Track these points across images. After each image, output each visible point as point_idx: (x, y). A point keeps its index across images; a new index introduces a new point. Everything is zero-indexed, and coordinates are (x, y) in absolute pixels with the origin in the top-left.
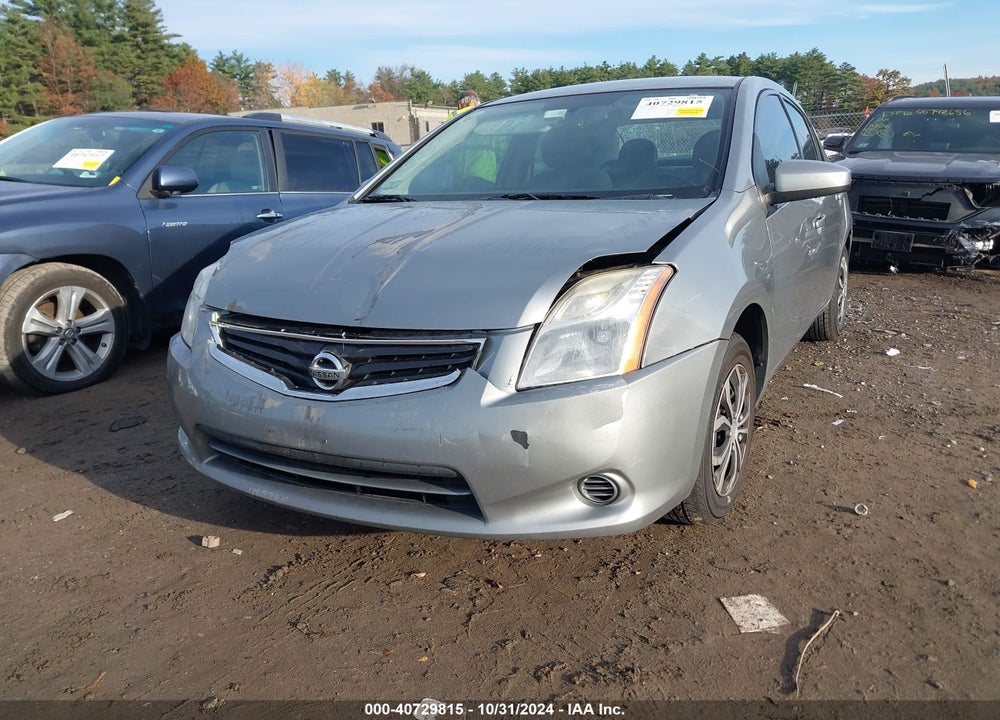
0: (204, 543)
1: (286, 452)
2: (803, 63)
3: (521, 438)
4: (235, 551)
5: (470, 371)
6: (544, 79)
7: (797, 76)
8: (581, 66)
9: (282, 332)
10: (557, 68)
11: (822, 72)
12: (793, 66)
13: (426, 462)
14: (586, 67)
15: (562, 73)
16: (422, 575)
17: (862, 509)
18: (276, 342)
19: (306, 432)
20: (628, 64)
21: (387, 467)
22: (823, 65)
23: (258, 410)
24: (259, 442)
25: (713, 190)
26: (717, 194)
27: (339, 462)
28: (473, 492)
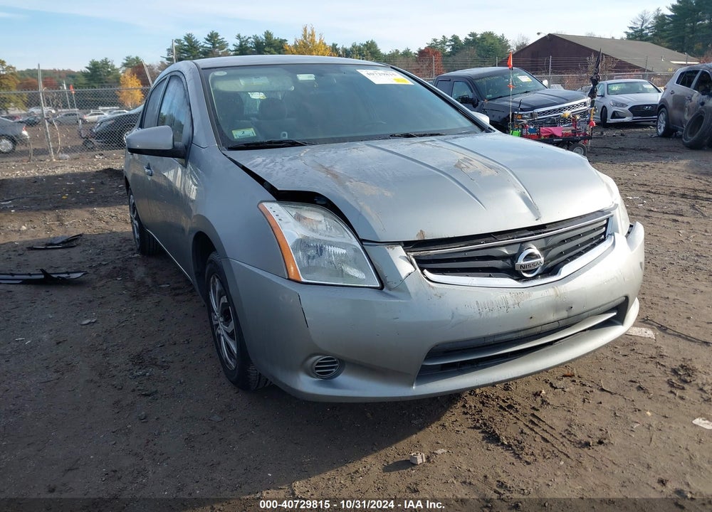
0: (419, 461)
1: (539, 329)
4: (439, 452)
9: (483, 244)
18: (480, 254)
19: (556, 309)
23: (516, 306)
24: (515, 332)
25: (482, 128)
26: (492, 130)
27: (575, 320)
28: (628, 307)
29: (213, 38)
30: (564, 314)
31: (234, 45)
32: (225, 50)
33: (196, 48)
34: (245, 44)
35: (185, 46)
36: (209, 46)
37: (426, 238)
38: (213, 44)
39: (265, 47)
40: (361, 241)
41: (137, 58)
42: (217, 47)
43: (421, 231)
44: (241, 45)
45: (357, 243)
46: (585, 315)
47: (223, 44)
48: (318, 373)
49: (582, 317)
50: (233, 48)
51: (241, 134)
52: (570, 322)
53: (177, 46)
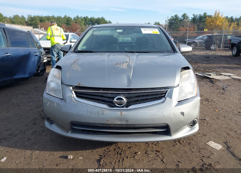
0: (69, 158)
1: (113, 126)
4: (80, 158)
5: (167, 98)
6: (37, 18)
7: (99, 22)
8: (47, 16)
9: (101, 91)
10: (40, 16)
11: (105, 22)
12: (99, 20)
13: (160, 123)
14: (48, 16)
15: (42, 17)
16: (139, 153)
17: (207, 119)
18: (99, 94)
19: (121, 120)
20: (59, 16)
21: (140, 126)
22: (105, 21)
23: (102, 115)
24: (102, 124)
25: (174, 51)
26: (177, 52)
27: (132, 126)
28: (170, 129)
29: (184, 16)
30: (125, 123)
31: (191, 18)
32: (188, 19)
33: (178, 19)
34: (196, 17)
35: (174, 18)
36: (183, 18)
37: (80, 86)
38: (184, 18)
39: (203, 18)
40: (62, 83)
41: (158, 22)
42: (185, 19)
43: (80, 83)
44: (194, 18)
45: (60, 84)
46: (137, 126)
47: (187, 18)
48: (49, 121)
49: (135, 126)
50: (191, 19)
51: (82, 48)
52: (129, 126)
53: (172, 19)
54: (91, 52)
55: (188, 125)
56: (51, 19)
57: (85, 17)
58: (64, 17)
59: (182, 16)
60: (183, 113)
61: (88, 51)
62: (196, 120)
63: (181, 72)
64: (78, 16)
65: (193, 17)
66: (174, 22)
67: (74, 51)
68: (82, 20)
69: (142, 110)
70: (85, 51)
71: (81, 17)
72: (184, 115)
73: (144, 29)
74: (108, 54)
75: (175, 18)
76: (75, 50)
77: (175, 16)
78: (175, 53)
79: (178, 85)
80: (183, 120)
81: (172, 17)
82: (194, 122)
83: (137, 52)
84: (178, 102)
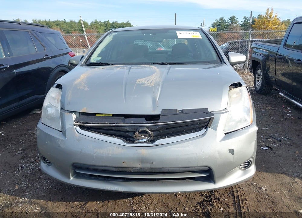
2: (125, 25)
3: (232, 151)
5: (209, 129)
6: (42, 23)
10: (47, 20)
12: (123, 25)
15: (49, 22)
19: (142, 161)
21: (171, 170)
25: (222, 61)
26: (224, 63)
27: (158, 171)
28: (214, 174)
29: (232, 19)
33: (224, 23)
34: (247, 21)
36: (230, 22)
38: (232, 21)
40: (62, 108)
42: (233, 23)
44: (245, 22)
45: (59, 110)
46: (166, 170)
47: (236, 21)
48: (46, 162)
49: (163, 170)
50: (241, 23)
51: (95, 59)
52: (154, 171)
53: (216, 23)
54: (108, 64)
55: (240, 167)
56: (61, 24)
57: (105, 21)
58: (78, 22)
59: (230, 19)
60: (233, 150)
61: (104, 63)
62: (251, 159)
63: (229, 90)
64: (96, 20)
65: (244, 20)
66: (219, 27)
67: (85, 64)
68: (101, 25)
69: (173, 146)
70: (100, 63)
71: (100, 22)
72: (233, 154)
73: (180, 32)
74: (129, 66)
75: (220, 22)
76: (87, 62)
77: (220, 19)
78: (222, 64)
79: (226, 109)
80: (232, 160)
81: (217, 20)
82: (248, 162)
83: (170, 64)
84: (225, 134)
